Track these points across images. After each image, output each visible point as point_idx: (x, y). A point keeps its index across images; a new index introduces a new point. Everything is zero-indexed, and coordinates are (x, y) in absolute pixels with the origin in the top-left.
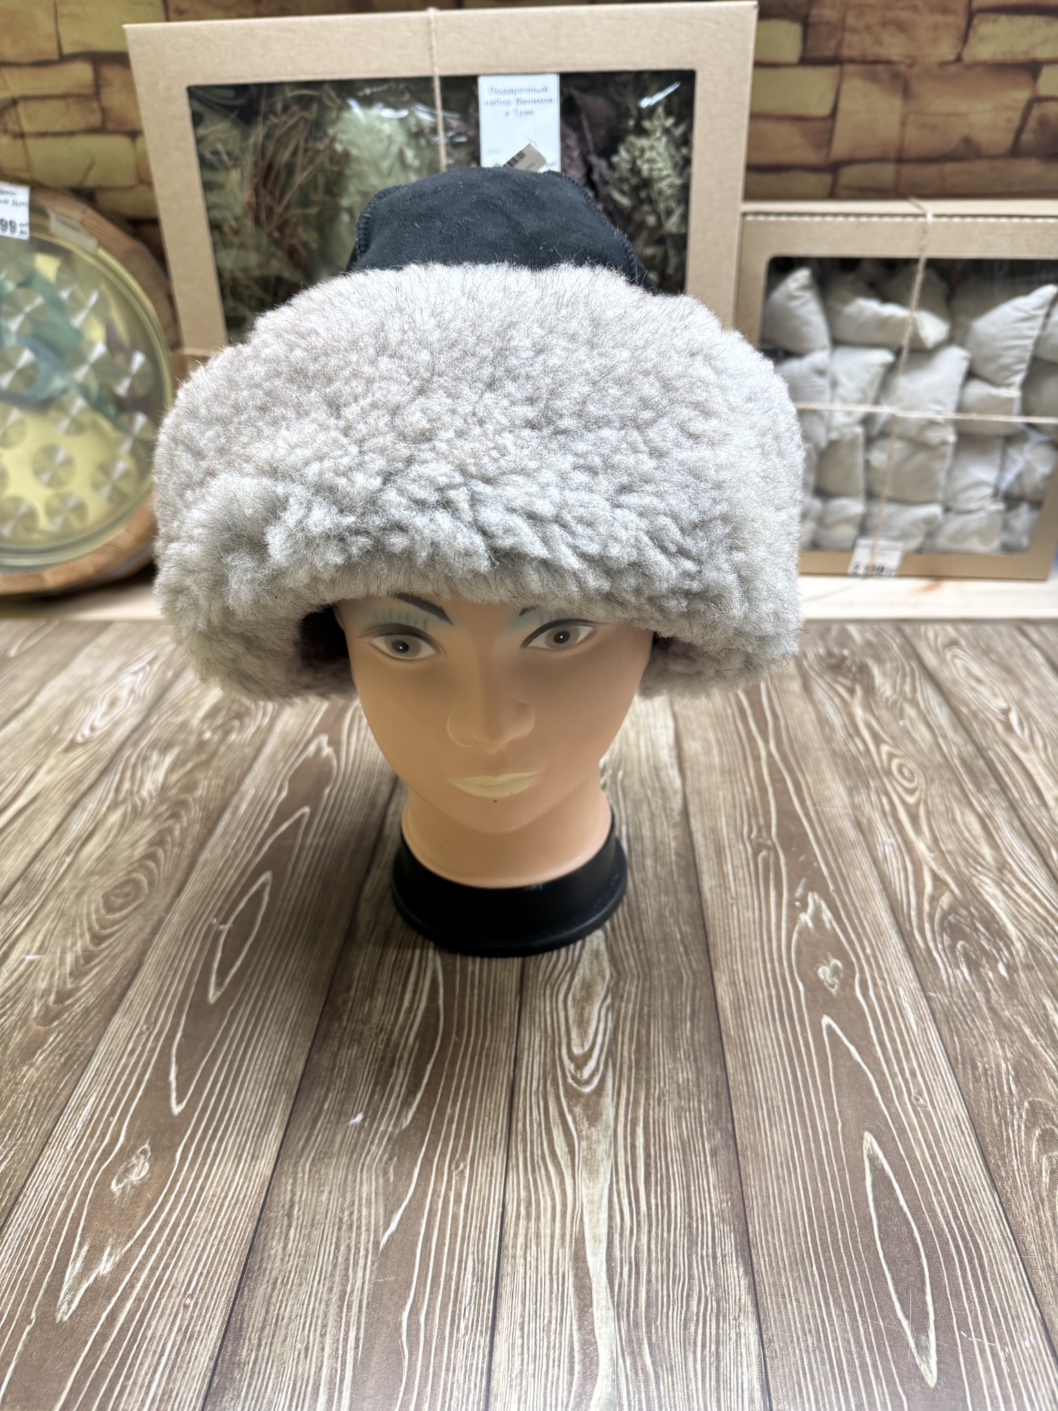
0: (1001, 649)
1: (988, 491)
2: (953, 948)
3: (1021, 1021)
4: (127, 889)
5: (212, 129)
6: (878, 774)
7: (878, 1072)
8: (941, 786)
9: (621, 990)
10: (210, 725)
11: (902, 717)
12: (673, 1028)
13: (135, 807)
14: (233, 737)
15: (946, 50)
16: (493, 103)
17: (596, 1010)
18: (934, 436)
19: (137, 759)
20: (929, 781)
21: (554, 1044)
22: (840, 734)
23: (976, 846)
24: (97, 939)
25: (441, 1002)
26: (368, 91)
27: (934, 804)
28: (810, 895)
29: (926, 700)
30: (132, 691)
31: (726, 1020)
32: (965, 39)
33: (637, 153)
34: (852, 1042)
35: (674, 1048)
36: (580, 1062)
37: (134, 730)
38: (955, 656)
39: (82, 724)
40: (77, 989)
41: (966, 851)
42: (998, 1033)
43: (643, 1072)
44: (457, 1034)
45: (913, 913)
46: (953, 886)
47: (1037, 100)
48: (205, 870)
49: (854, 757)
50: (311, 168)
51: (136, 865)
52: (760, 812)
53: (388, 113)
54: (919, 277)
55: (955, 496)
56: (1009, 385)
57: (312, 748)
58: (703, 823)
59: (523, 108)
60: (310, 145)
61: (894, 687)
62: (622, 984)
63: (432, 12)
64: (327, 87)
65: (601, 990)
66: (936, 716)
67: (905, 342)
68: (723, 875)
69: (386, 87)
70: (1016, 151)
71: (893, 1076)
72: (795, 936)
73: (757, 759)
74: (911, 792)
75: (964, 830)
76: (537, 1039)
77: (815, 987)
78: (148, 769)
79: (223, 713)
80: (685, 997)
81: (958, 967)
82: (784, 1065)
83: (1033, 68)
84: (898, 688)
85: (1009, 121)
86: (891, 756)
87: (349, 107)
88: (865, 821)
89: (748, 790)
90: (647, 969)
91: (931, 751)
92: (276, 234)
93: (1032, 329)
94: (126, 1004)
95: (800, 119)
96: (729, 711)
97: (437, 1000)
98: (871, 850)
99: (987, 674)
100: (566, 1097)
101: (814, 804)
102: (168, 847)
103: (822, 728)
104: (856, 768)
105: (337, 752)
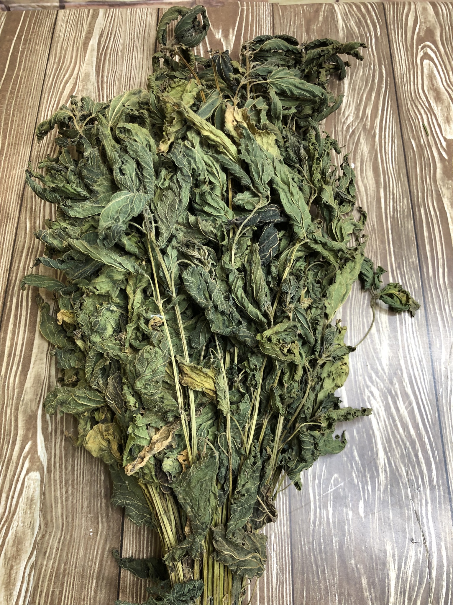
3: (362, 571)
9: (45, 545)
42: (340, 586)
61: (357, 109)
65: (28, 546)
81: (326, 507)
90: (70, 520)
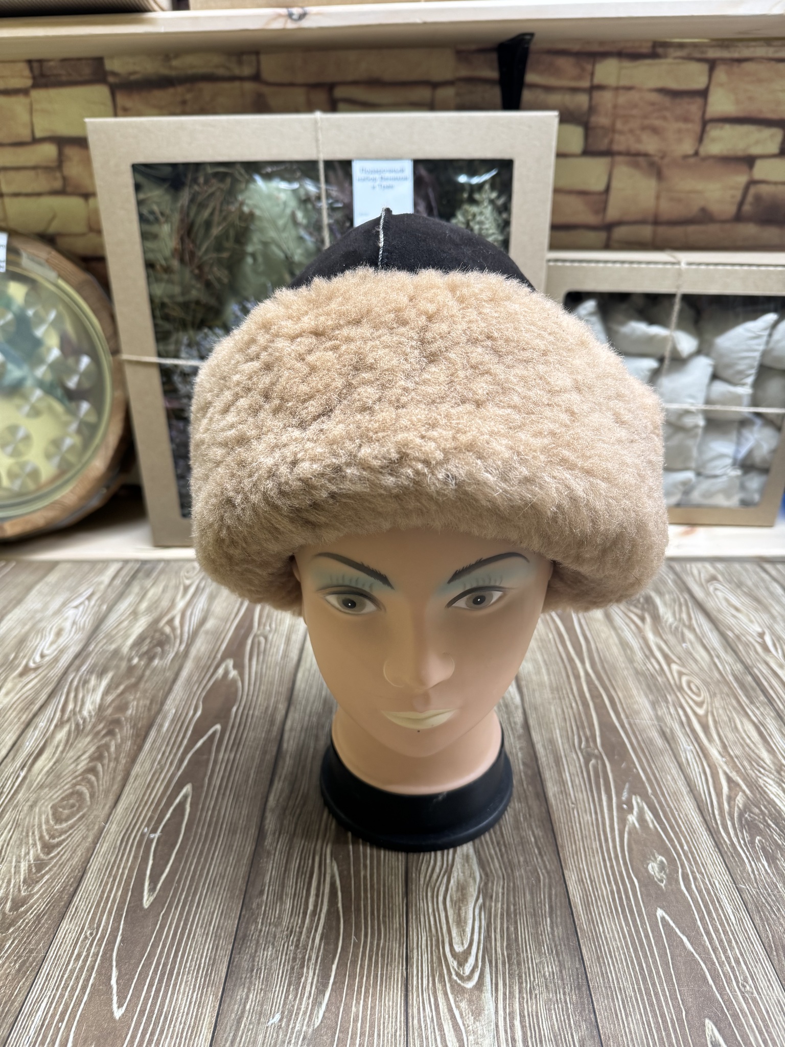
0: (750, 583)
1: (729, 461)
2: (752, 842)
4: (71, 801)
5: (149, 195)
6: (673, 690)
7: (708, 960)
8: (723, 699)
10: (137, 651)
11: (684, 641)
12: (537, 924)
13: (77, 725)
14: (156, 662)
15: (687, 147)
16: (364, 180)
17: (471, 910)
18: (689, 421)
19: (79, 683)
20: (713, 695)
21: (439, 943)
22: (639, 655)
23: (757, 751)
24: (48, 848)
25: (340, 905)
26: (269, 170)
27: (719, 715)
28: (634, 797)
29: (700, 626)
30: (74, 623)
31: (579, 916)
32: (701, 139)
33: (470, 217)
34: (683, 933)
35: (539, 944)
36: (462, 959)
37: (77, 657)
38: (716, 589)
39: (33, 652)
40: (30, 896)
41: (750, 756)
43: (515, 967)
44: (355, 935)
45: (716, 812)
46: (744, 787)
47: (752, 182)
48: (137, 783)
49: (652, 675)
50: (224, 224)
51: (79, 778)
52: (586, 724)
53: (283, 185)
54: (677, 307)
55: (704, 464)
56: (743, 385)
57: (221, 671)
58: (542, 735)
59: (385, 183)
60: (225, 207)
62: (490, 885)
63: (318, 115)
64: (238, 167)
66: (709, 639)
67: (667, 354)
68: (563, 783)
69: (282, 167)
70: (739, 217)
71: (721, 964)
72: (626, 836)
73: (577, 677)
74: (700, 705)
75: (745, 737)
76: (424, 939)
77: (647, 882)
78: (88, 692)
79: (148, 641)
80: (543, 895)
82: (631, 957)
83: (749, 161)
84: (677, 616)
85: (733, 197)
86: (680, 674)
87: (254, 181)
88: (668, 731)
89: (574, 705)
91: (711, 670)
92: (197, 271)
93: (759, 345)
94: (72, 909)
95: (583, 193)
96: (551, 636)
97: (337, 903)
98: (676, 756)
99: (743, 604)
100: (452, 994)
101: (627, 717)
102: (106, 761)
103: (624, 650)
104: (655, 685)
105: (241, 674)
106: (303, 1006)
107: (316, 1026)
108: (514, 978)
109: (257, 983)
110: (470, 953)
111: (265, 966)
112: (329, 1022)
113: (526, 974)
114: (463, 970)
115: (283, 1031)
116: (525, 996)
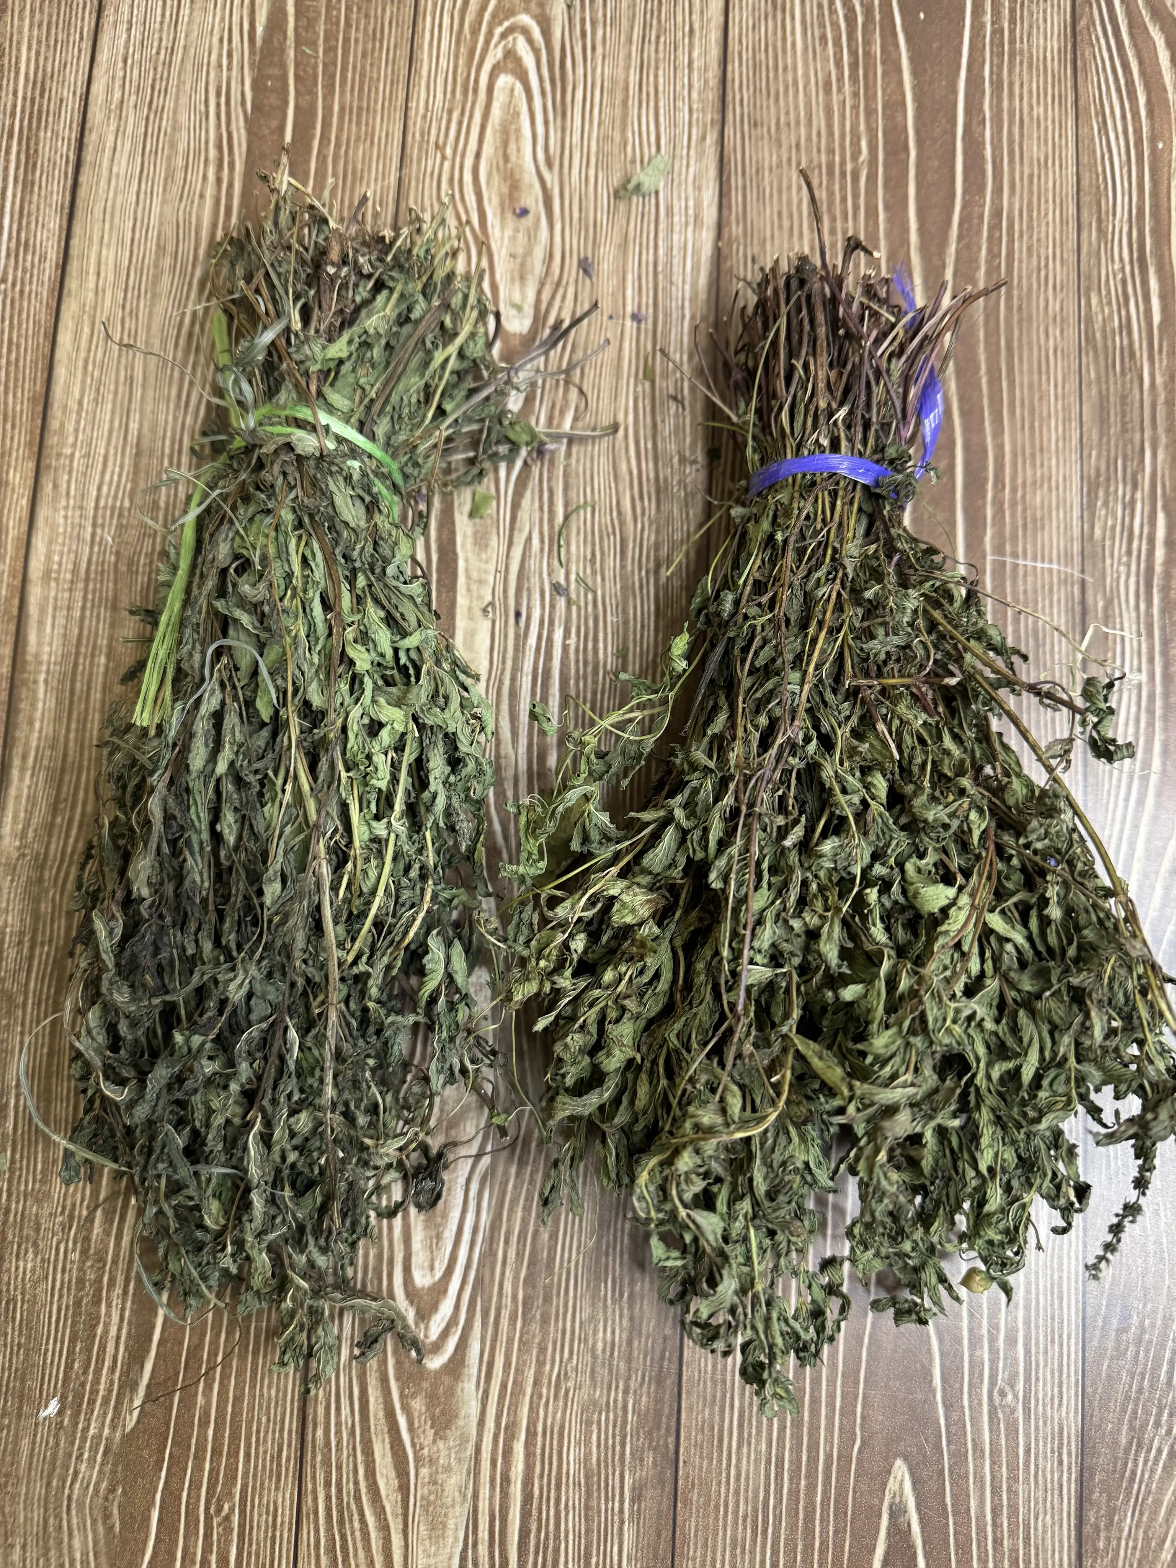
106: (102, 1387)
107: (127, 1430)
108: (529, 1351)
109: (10, 1331)
110: (445, 1291)
111: (23, 1294)
112: (153, 1422)
113: (555, 1344)
114: (427, 1328)
115: (66, 1433)
116: (544, 1391)
